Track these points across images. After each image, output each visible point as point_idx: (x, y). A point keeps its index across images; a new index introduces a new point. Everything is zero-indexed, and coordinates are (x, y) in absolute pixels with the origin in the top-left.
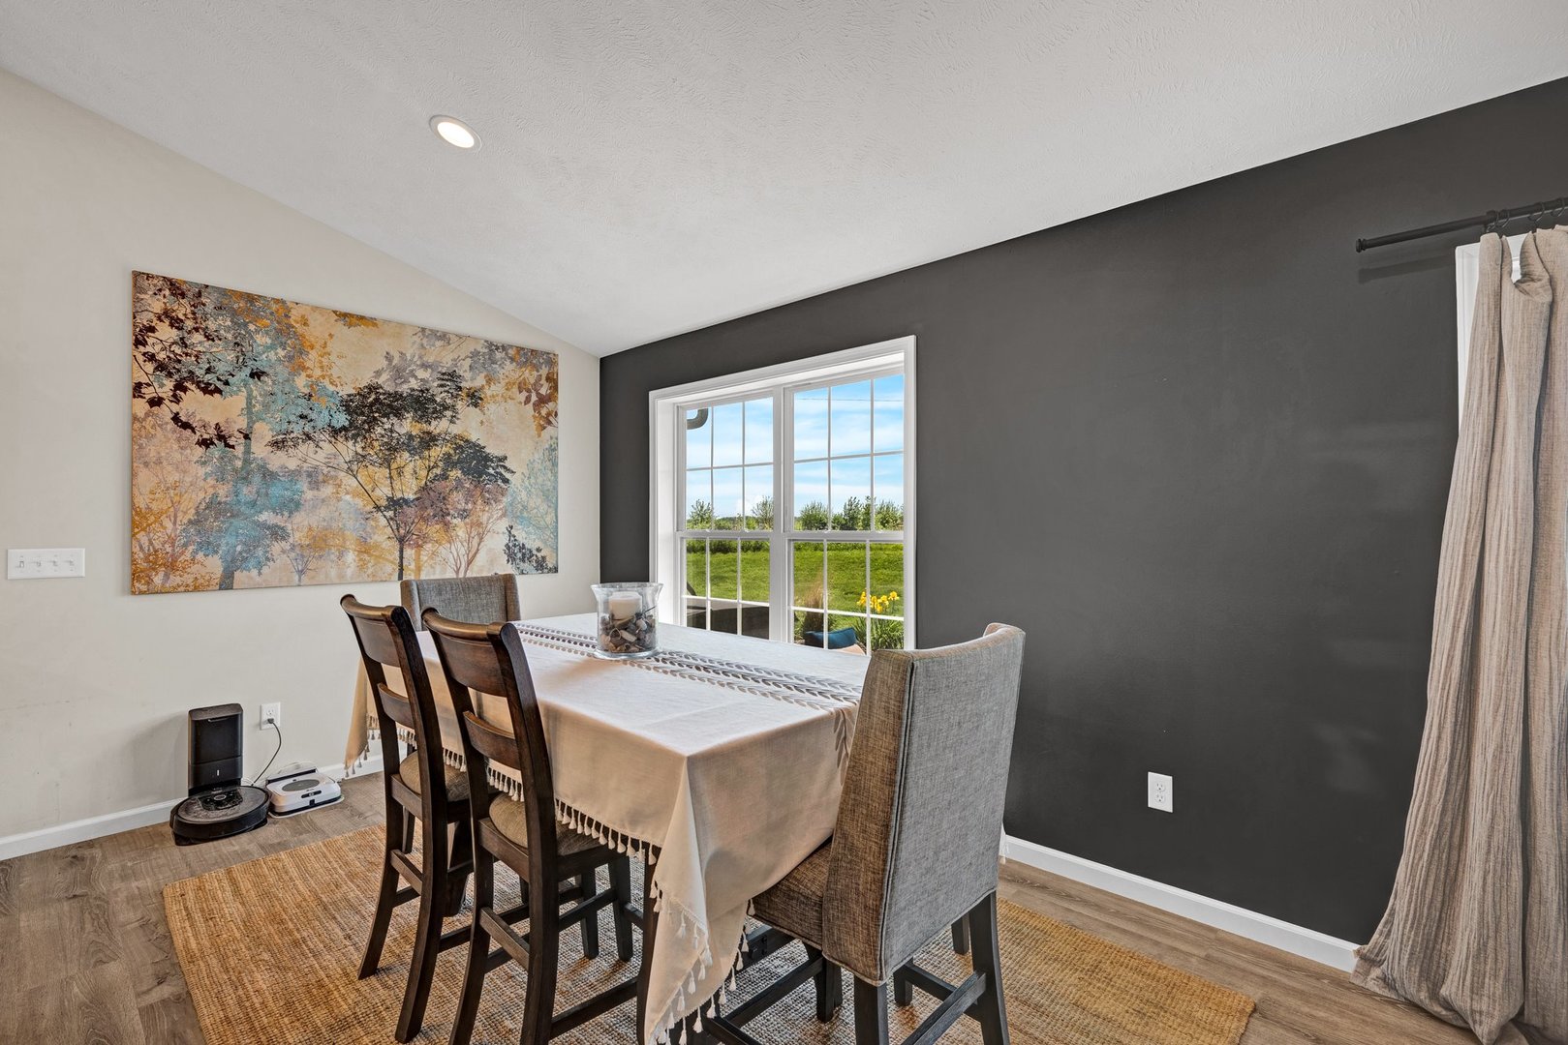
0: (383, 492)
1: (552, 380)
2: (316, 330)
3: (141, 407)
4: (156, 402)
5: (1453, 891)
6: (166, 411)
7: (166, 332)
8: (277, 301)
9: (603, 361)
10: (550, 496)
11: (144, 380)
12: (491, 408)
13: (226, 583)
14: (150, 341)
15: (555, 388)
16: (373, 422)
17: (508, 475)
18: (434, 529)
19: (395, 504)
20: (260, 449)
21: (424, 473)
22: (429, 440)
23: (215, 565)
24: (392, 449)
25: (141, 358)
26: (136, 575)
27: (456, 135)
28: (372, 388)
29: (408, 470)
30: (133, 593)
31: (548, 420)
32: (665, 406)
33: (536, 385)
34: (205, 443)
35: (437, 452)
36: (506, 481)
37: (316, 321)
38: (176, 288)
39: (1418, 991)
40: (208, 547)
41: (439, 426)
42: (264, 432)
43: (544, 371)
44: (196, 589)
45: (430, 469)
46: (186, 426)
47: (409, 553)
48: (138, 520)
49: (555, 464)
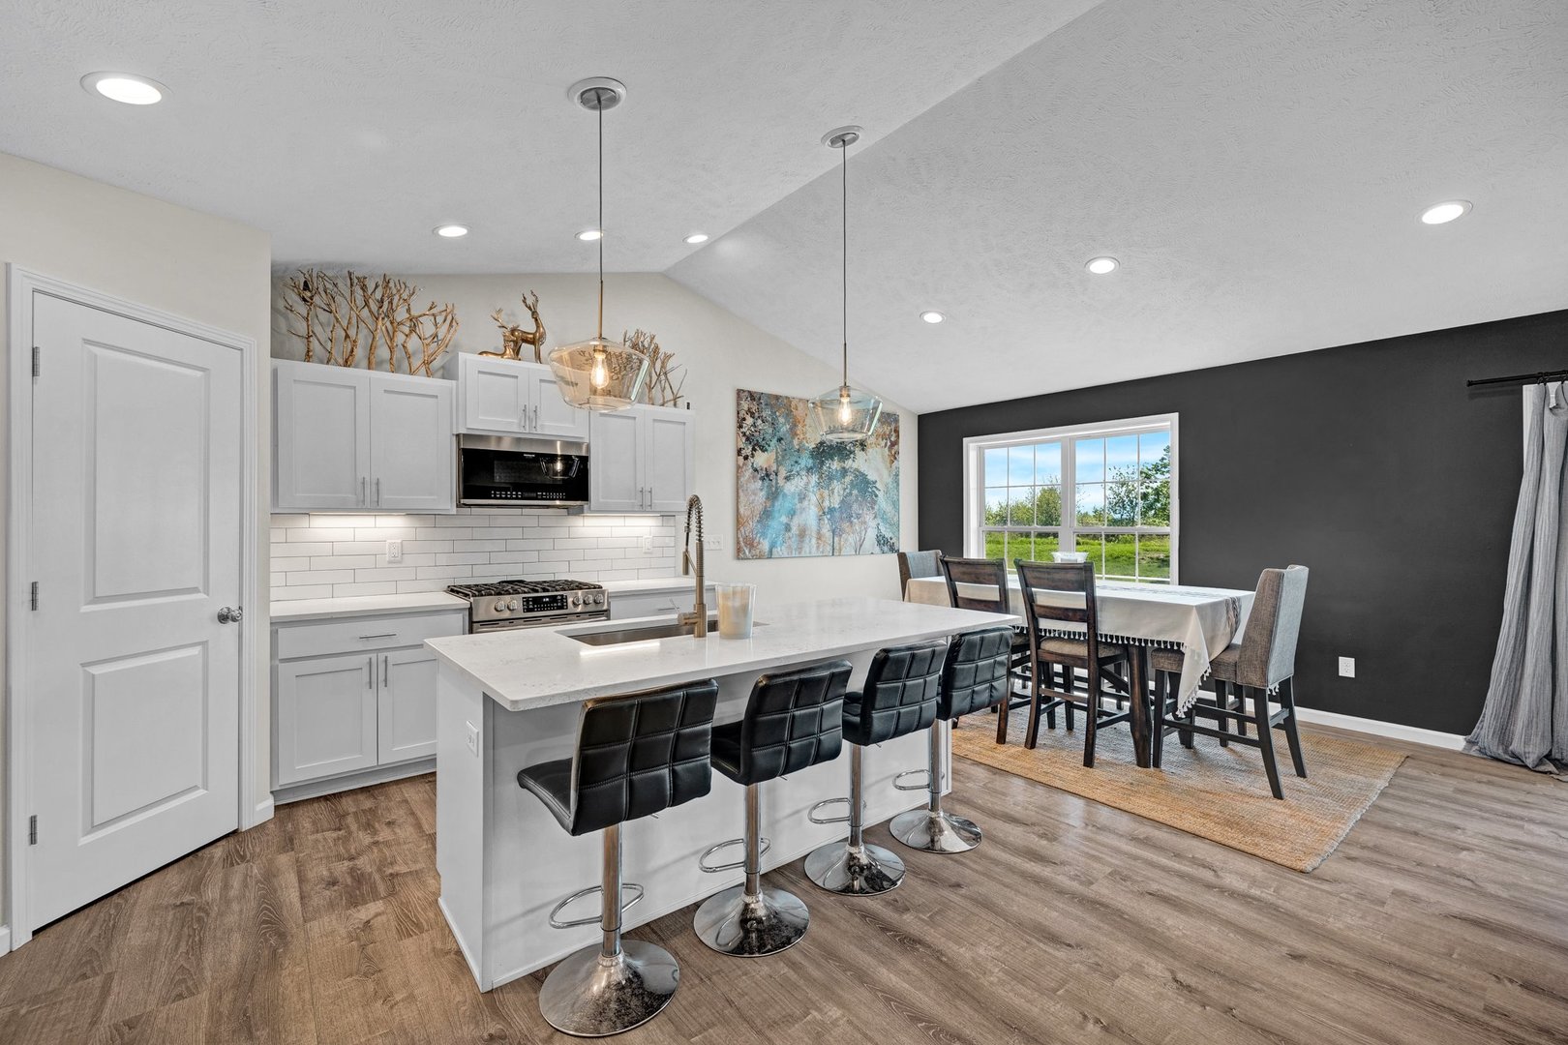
0: (826, 504)
1: (897, 431)
2: (799, 413)
3: (741, 458)
4: (746, 458)
5: (1517, 701)
6: (749, 463)
7: (749, 421)
8: (786, 397)
9: (919, 416)
10: (895, 504)
11: (742, 446)
12: (870, 450)
13: (770, 556)
14: (744, 425)
15: (898, 436)
16: (822, 463)
17: (877, 492)
18: (846, 525)
19: (831, 510)
20: (781, 481)
21: (842, 492)
22: (844, 472)
23: (765, 545)
24: (830, 478)
25: (741, 435)
26: (739, 550)
27: (933, 318)
28: (822, 443)
29: (836, 491)
30: (738, 559)
31: (894, 457)
32: (971, 446)
33: (890, 436)
34: (763, 479)
35: (848, 479)
36: (876, 496)
37: (801, 406)
38: (752, 396)
39: (1498, 749)
40: (764, 536)
41: (849, 463)
42: (783, 473)
43: (893, 427)
44: (760, 558)
45: (845, 489)
46: (755, 470)
47: (836, 539)
48: (739, 521)
49: (898, 485)
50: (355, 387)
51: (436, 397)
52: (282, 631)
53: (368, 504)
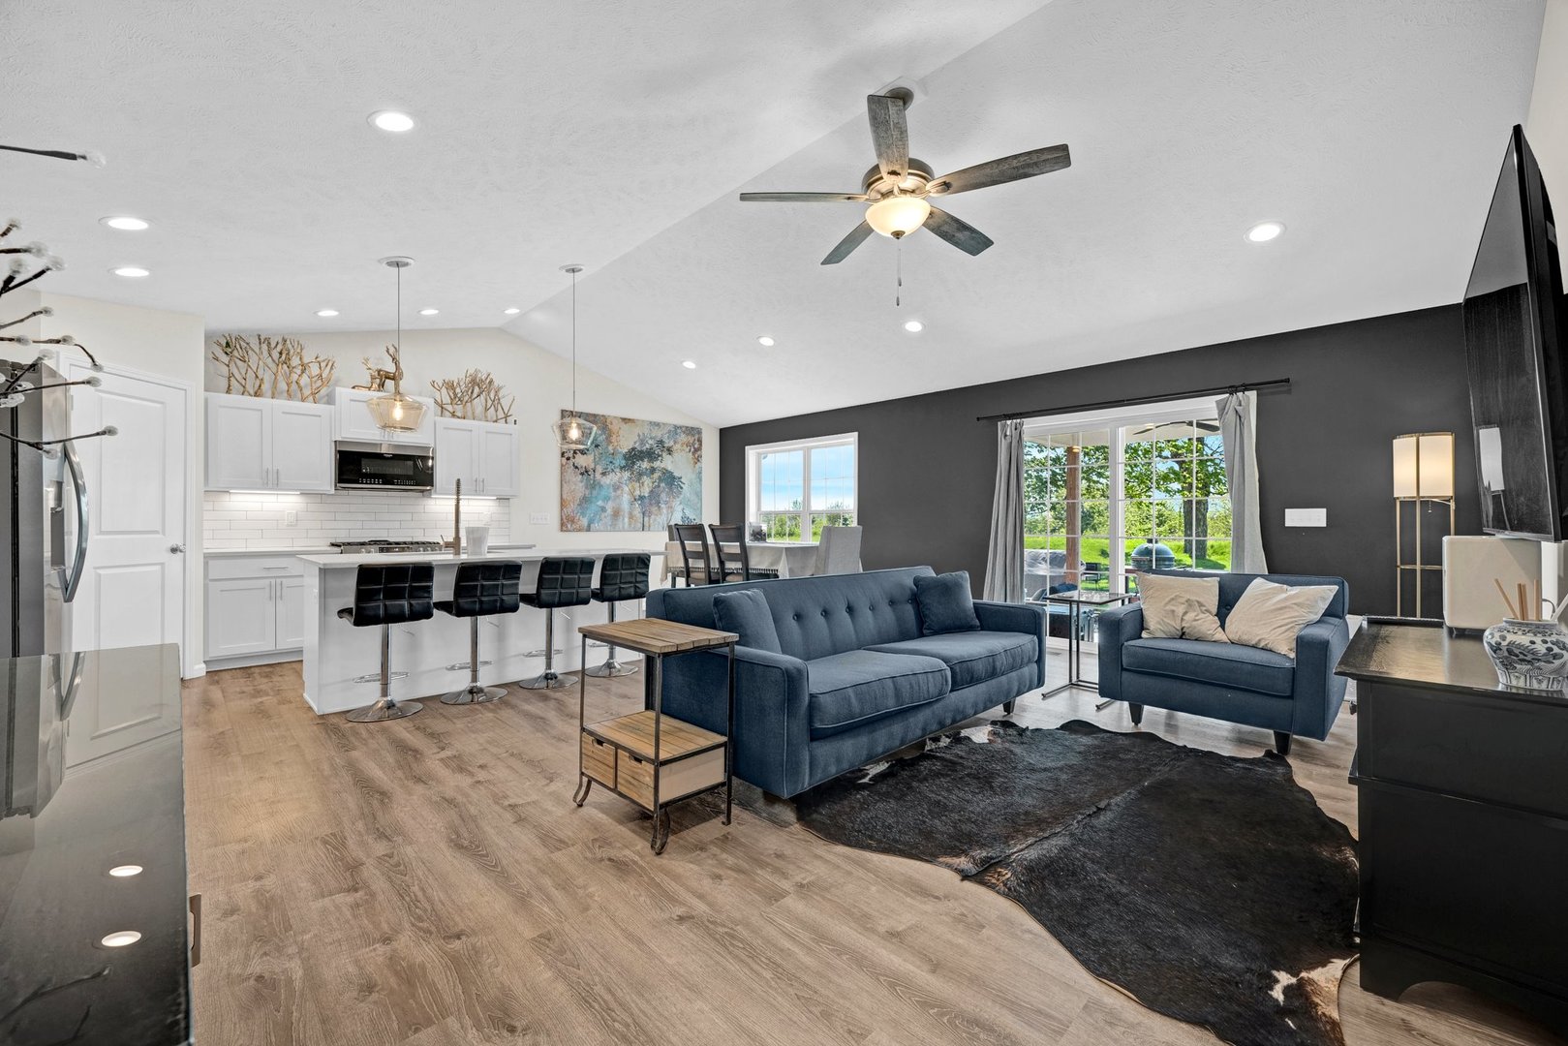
0: (637, 493)
1: (700, 441)
2: (614, 427)
3: (564, 459)
4: (568, 459)
6: (571, 462)
8: (603, 416)
9: (721, 430)
10: (699, 495)
11: (565, 451)
12: (675, 455)
13: (588, 529)
15: (701, 445)
16: (634, 463)
17: (682, 485)
18: (654, 509)
19: (641, 498)
20: (598, 476)
21: (651, 485)
22: (653, 470)
23: (585, 522)
24: (641, 474)
26: (562, 525)
27: (689, 365)
28: (633, 449)
29: (646, 483)
30: (562, 531)
31: (698, 460)
32: (752, 453)
33: (693, 444)
34: (582, 474)
35: (656, 475)
36: (682, 488)
37: (615, 422)
40: (583, 514)
41: (657, 464)
42: (599, 469)
43: (696, 437)
44: (580, 531)
45: (653, 483)
46: (577, 467)
47: (646, 519)
48: (563, 504)
49: (701, 480)
50: (261, 410)
51: (320, 416)
52: (211, 562)
53: (270, 485)
